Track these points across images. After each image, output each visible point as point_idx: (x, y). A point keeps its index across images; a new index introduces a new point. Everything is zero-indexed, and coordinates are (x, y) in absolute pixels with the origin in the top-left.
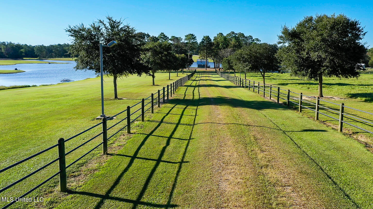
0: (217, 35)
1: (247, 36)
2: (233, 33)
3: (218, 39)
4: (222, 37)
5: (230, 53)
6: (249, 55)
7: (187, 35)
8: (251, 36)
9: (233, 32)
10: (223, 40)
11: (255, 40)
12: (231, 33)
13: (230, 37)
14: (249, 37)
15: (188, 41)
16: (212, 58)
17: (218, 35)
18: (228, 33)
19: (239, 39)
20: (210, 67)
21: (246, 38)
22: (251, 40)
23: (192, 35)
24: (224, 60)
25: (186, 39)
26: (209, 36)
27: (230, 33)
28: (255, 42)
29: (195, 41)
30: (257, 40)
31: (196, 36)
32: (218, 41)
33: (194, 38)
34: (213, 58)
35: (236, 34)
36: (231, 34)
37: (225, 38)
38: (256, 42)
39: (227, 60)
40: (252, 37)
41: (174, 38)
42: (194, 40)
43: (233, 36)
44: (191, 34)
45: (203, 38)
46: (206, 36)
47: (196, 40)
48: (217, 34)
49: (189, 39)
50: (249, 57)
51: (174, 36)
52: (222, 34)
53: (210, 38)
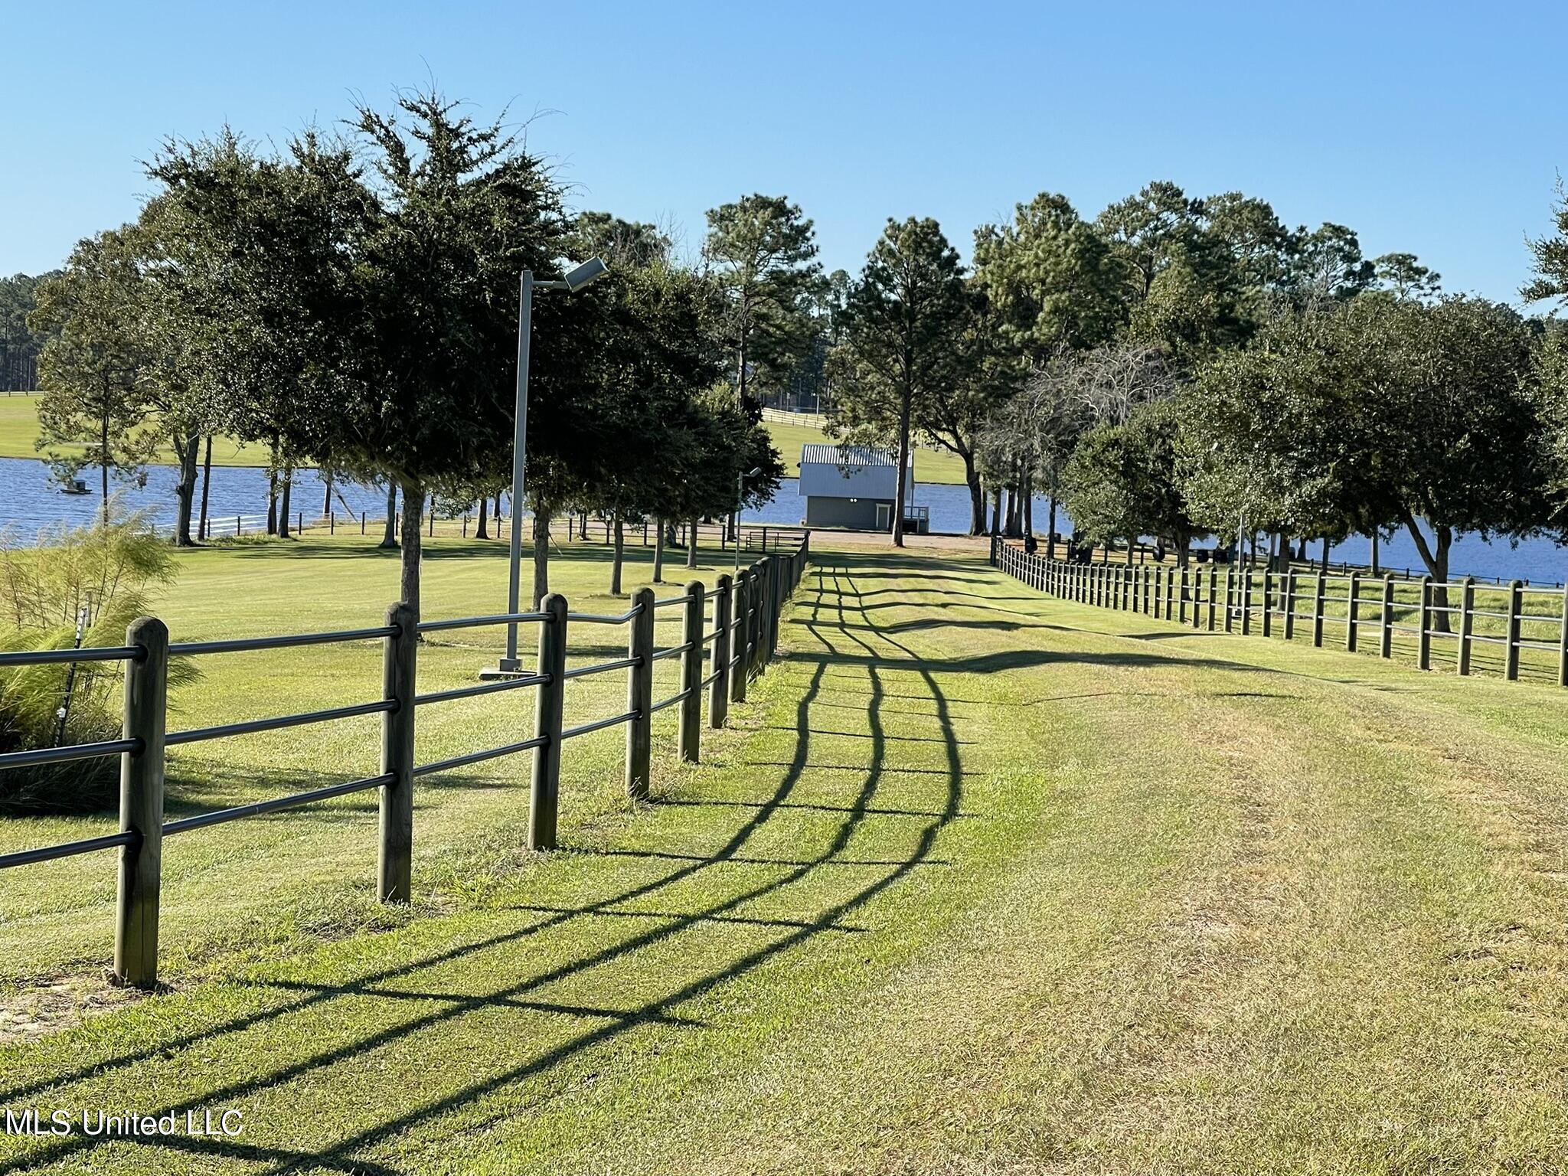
0: (1016, 214)
1: (1302, 229)
2: (1169, 195)
3: (1027, 257)
4: (1063, 236)
5: (1134, 386)
6: (1321, 391)
7: (730, 206)
8: (1338, 231)
9: (1170, 186)
10: (1068, 260)
11: (1384, 274)
12: (1144, 194)
13: (1136, 240)
14: (1317, 239)
15: (739, 264)
16: (954, 433)
17: (1022, 220)
18: (1119, 200)
19: (1221, 257)
20: (925, 522)
21: (1293, 245)
22: (1342, 268)
23: (780, 209)
24: (1088, 445)
25: (718, 248)
26: (936, 225)
27: (1139, 198)
28: (1386, 294)
29: (801, 265)
30: (1406, 267)
31: (811, 222)
32: (1020, 267)
33: (796, 239)
34: (958, 439)
35: (1198, 208)
36: (1142, 207)
37: (1092, 247)
38: (1389, 284)
39: (1115, 443)
40: (1354, 243)
41: (609, 236)
42: (792, 260)
43: (1165, 225)
44: (762, 203)
45: (882, 243)
46: (913, 220)
47: (805, 256)
48: (1019, 208)
49: (752, 245)
50: (1320, 401)
51: (609, 217)
52: (1061, 206)
53: (943, 242)
